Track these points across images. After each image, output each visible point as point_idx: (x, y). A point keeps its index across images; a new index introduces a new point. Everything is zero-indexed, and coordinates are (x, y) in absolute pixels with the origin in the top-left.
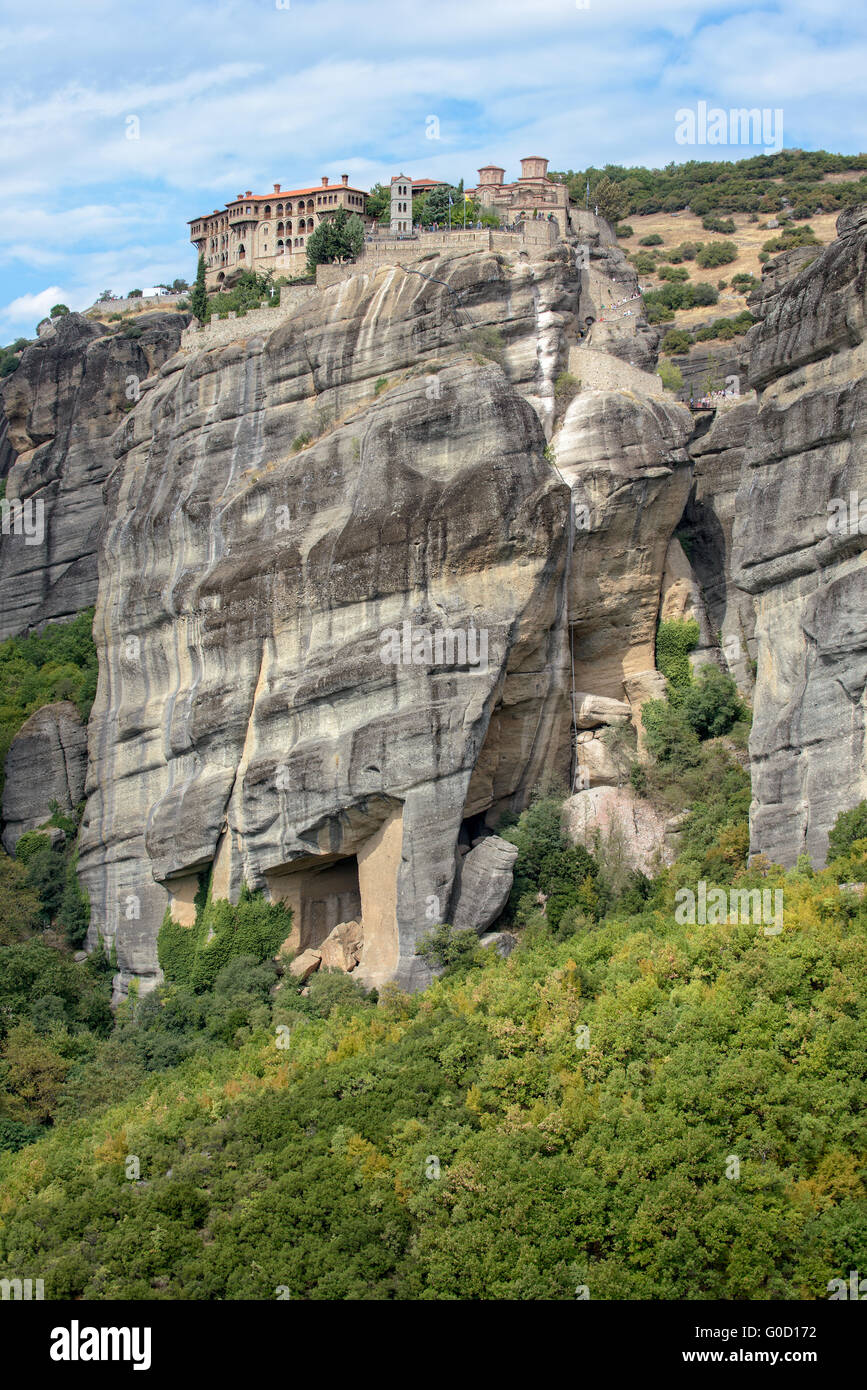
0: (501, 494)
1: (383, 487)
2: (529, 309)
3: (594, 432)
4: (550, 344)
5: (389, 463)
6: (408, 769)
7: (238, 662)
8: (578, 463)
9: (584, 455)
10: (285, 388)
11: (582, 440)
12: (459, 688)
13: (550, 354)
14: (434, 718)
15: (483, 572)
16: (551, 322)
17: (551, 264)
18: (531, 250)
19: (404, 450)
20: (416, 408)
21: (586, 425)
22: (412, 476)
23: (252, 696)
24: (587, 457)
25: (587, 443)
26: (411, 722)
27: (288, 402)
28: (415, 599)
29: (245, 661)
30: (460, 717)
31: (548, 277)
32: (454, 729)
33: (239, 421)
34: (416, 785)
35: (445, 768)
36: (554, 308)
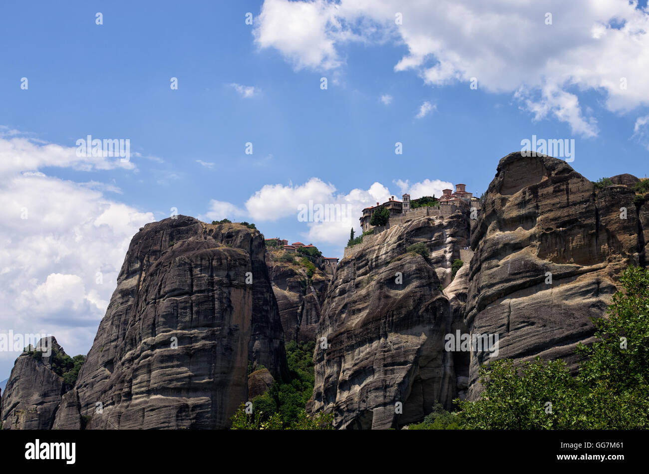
0: (414, 301)
1: (377, 301)
2: (442, 237)
3: (463, 279)
4: (450, 249)
5: (380, 293)
6: (374, 400)
7: (334, 366)
8: (455, 290)
9: (458, 287)
10: (361, 271)
11: (458, 283)
12: (395, 371)
13: (450, 252)
14: (384, 382)
15: (409, 330)
16: (450, 240)
17: (452, 220)
18: (444, 215)
19: (385, 289)
20: (390, 273)
21: (461, 277)
22: (387, 297)
23: (338, 377)
24: (459, 288)
25: (461, 283)
26: (376, 384)
27: (362, 276)
28: (382, 340)
29: (335, 365)
30: (394, 382)
31: (450, 225)
32: (392, 386)
33: (349, 283)
34: (377, 407)
35: (387, 400)
36: (451, 235)
